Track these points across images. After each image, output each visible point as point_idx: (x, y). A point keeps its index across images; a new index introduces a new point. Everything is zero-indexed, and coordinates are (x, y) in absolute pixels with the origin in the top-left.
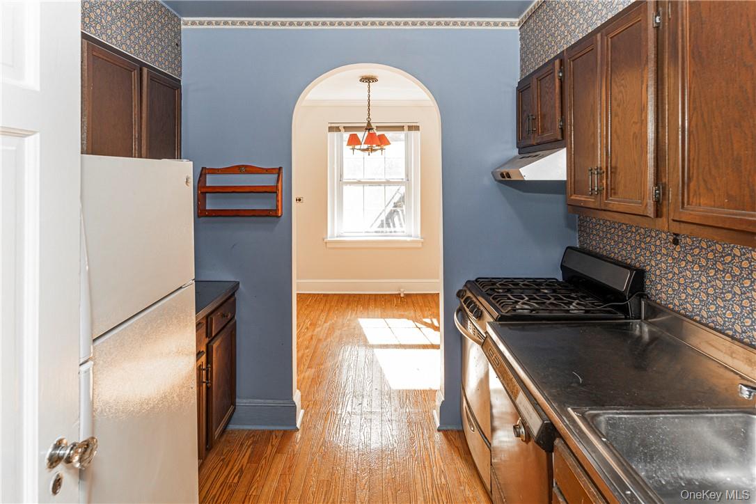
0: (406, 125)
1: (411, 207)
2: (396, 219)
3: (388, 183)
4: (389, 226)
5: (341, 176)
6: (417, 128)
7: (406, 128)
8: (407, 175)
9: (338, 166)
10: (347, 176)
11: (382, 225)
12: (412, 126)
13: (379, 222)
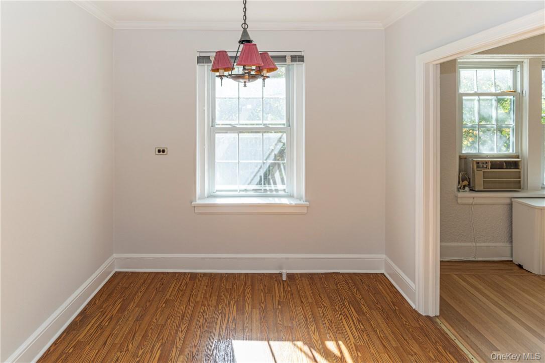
0: (288, 55)
1: (293, 160)
2: (277, 175)
3: (266, 129)
4: (269, 184)
5: (213, 120)
6: (301, 59)
7: (288, 59)
8: (288, 120)
9: (208, 109)
10: (219, 122)
11: (260, 183)
12: (295, 56)
13: (257, 179)
